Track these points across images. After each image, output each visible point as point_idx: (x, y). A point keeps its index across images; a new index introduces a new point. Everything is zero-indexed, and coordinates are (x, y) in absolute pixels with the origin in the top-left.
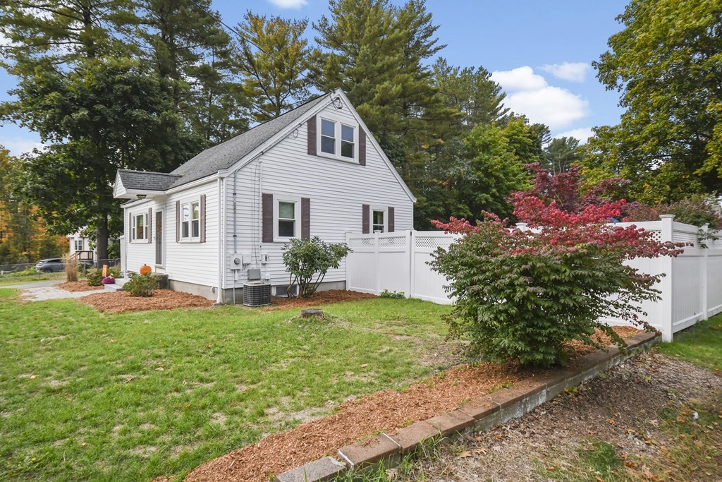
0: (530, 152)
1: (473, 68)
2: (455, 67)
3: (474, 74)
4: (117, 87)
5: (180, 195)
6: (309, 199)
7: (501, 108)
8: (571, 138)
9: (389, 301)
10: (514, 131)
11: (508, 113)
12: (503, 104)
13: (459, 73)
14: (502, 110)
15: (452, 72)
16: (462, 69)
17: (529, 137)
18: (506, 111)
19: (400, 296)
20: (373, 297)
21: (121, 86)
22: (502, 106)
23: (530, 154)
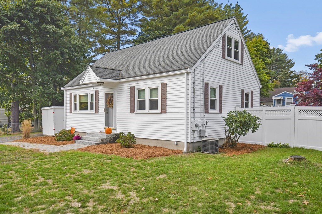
0: (266, 57)
1: (231, 5)
2: (220, 3)
3: (232, 8)
4: (36, 8)
5: (136, 82)
6: (222, 86)
7: (245, 29)
8: (278, 48)
9: (275, 149)
10: (257, 44)
11: (250, 33)
12: (247, 27)
13: (223, 7)
14: (246, 31)
15: (218, 6)
16: (224, 5)
17: (265, 48)
18: (248, 31)
19: (286, 146)
20: (264, 147)
21: (40, 8)
22: (246, 28)
23: (266, 58)
